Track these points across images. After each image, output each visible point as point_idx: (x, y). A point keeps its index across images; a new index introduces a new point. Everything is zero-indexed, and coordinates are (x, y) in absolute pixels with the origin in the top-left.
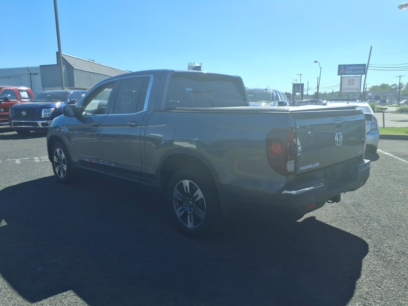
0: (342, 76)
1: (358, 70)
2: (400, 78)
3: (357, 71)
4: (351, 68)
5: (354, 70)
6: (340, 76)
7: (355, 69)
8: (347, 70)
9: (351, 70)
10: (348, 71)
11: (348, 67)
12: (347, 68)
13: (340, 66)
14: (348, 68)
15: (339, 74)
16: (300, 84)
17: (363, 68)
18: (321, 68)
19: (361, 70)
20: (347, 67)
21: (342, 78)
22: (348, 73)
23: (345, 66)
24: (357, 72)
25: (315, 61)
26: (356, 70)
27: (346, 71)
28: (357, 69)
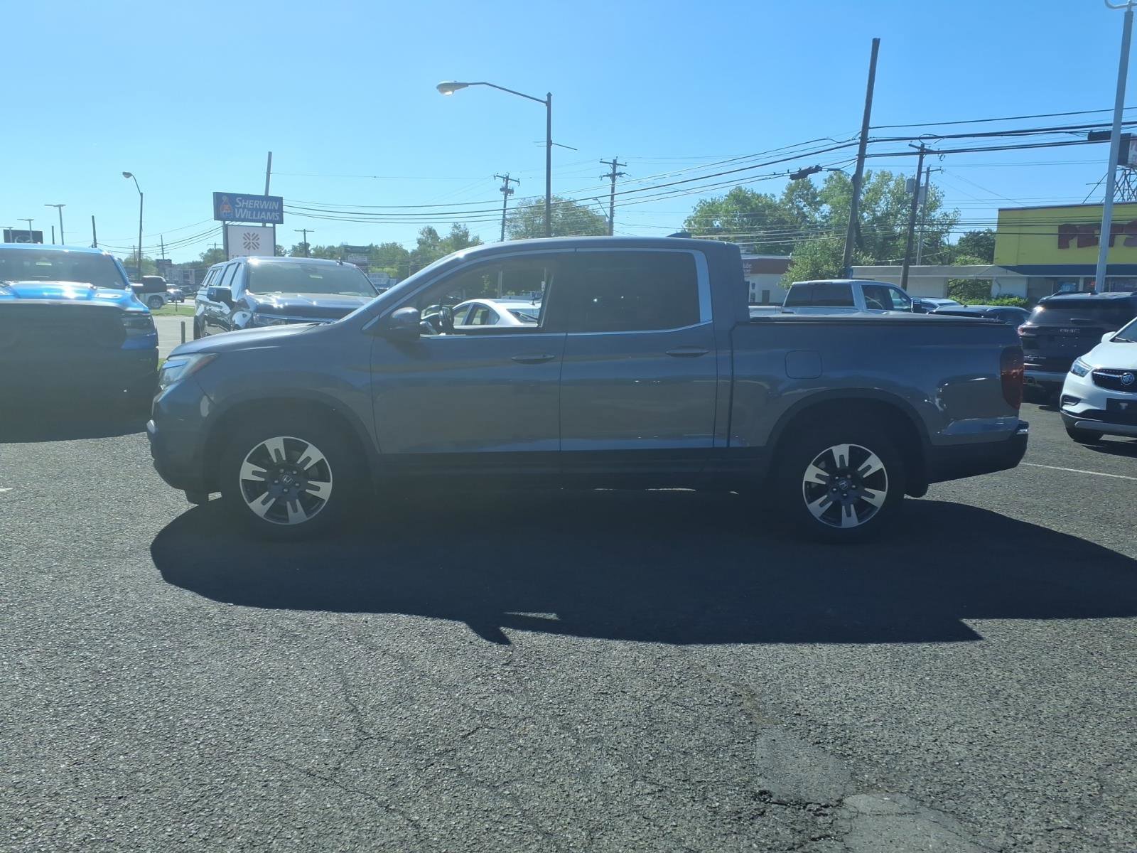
0: (227, 222)
1: (266, 211)
2: (305, 234)
3: (263, 213)
4: (249, 204)
5: (257, 210)
6: (220, 223)
7: (258, 207)
8: (238, 208)
9: (249, 209)
10: (241, 210)
11: (241, 201)
12: (238, 204)
13: (218, 197)
14: (240, 203)
15: (217, 217)
16: (31, 234)
17: (276, 208)
18: (142, 194)
19: (271, 211)
20: (238, 201)
21: (226, 228)
22: (242, 217)
23: (232, 197)
24: (263, 216)
25: (124, 173)
26: (261, 210)
27: (236, 210)
28: (262, 207)
